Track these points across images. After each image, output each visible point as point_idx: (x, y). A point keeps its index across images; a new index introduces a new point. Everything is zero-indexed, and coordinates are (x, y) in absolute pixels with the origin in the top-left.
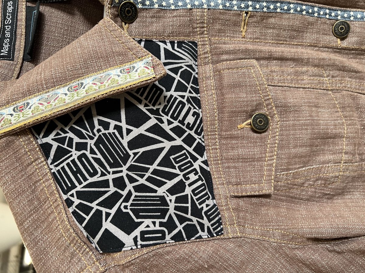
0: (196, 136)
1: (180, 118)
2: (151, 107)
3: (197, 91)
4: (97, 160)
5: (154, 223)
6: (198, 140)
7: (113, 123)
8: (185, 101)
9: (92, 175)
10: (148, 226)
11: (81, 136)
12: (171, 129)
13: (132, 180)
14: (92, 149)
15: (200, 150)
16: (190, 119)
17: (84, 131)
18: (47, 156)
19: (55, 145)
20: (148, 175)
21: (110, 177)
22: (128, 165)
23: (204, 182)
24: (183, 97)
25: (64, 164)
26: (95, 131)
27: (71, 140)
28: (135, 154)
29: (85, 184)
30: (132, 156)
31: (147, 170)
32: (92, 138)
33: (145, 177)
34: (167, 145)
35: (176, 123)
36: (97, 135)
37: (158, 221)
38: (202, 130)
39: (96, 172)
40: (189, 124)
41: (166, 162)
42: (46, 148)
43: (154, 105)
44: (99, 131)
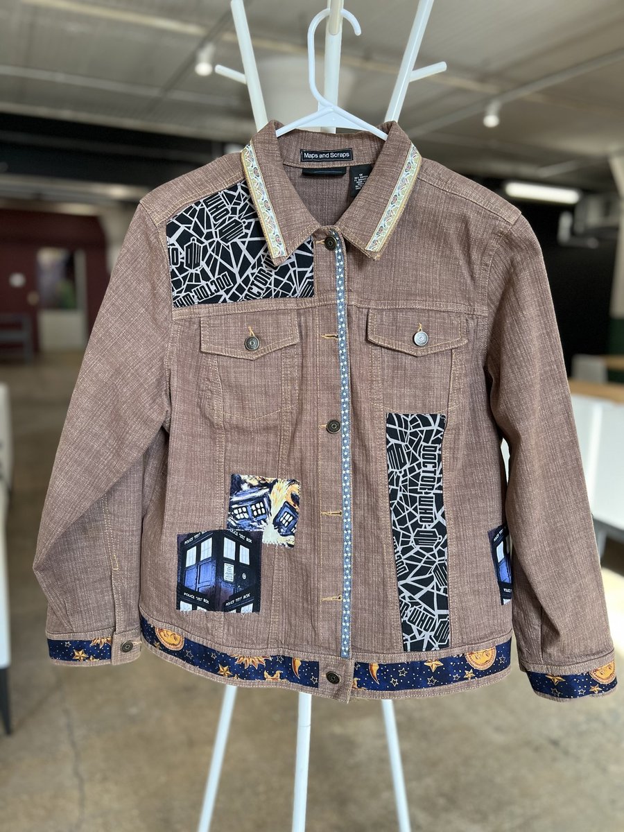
0: (244, 295)
1: (256, 282)
2: (263, 260)
3: (276, 296)
4: (224, 221)
5: (183, 258)
6: (241, 296)
7: (249, 232)
8: (268, 285)
9: (214, 218)
10: (181, 254)
11: (241, 211)
12: (248, 275)
13: (211, 244)
14: (232, 217)
15: (234, 298)
16: (255, 290)
17: (244, 212)
18: (230, 189)
19: (236, 194)
20: (214, 255)
21: (213, 230)
22: (221, 242)
23: (210, 297)
24: (270, 284)
25: (223, 200)
26: (244, 220)
27: (239, 204)
28: (228, 247)
29: (209, 213)
30: (227, 245)
31: (217, 255)
32: (239, 218)
33: (212, 253)
34: (236, 270)
35: (252, 279)
36: (242, 222)
37: (184, 261)
38: (248, 299)
39: (216, 220)
40: (252, 289)
41: (223, 268)
42: (234, 188)
43: (264, 262)
44: (244, 222)
